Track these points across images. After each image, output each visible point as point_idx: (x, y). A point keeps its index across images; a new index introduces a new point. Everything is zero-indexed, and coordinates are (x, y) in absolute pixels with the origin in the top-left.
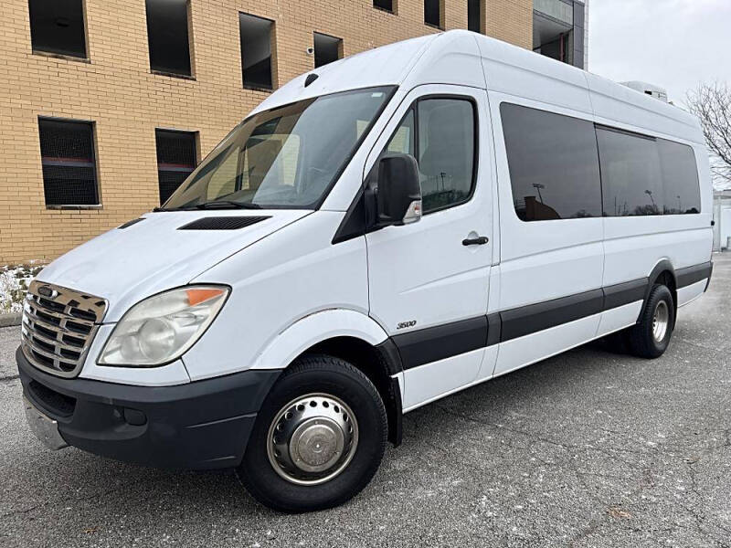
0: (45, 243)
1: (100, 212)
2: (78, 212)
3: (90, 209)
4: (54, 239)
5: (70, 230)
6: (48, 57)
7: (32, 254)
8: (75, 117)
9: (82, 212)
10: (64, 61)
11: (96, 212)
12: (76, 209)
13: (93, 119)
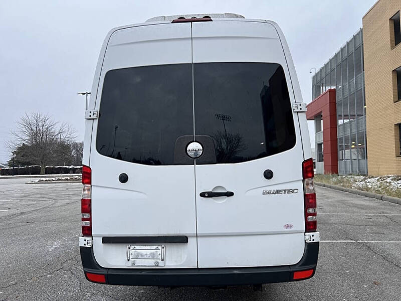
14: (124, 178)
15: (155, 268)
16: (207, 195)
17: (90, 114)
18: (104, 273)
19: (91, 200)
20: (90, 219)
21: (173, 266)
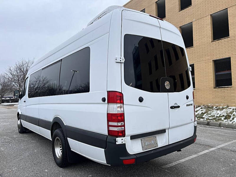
0: (213, 99)
1: (231, 88)
2: (223, 89)
3: (227, 87)
4: (216, 98)
5: (221, 95)
6: (215, 41)
7: (209, 102)
8: (224, 57)
9: (225, 89)
10: (221, 40)
11: (230, 88)
12: (223, 88)
13: (230, 56)
14: (141, 100)
15: (155, 148)
16: (173, 108)
17: (121, 59)
18: (134, 157)
19: (124, 113)
20: (124, 126)
21: (161, 145)
